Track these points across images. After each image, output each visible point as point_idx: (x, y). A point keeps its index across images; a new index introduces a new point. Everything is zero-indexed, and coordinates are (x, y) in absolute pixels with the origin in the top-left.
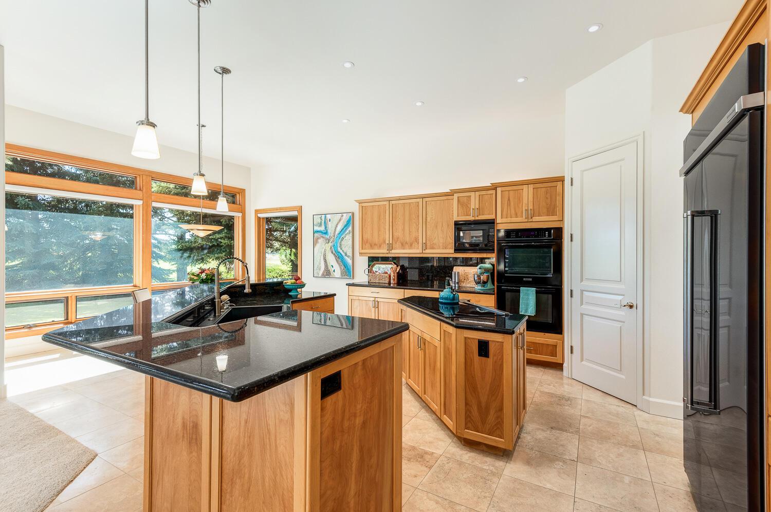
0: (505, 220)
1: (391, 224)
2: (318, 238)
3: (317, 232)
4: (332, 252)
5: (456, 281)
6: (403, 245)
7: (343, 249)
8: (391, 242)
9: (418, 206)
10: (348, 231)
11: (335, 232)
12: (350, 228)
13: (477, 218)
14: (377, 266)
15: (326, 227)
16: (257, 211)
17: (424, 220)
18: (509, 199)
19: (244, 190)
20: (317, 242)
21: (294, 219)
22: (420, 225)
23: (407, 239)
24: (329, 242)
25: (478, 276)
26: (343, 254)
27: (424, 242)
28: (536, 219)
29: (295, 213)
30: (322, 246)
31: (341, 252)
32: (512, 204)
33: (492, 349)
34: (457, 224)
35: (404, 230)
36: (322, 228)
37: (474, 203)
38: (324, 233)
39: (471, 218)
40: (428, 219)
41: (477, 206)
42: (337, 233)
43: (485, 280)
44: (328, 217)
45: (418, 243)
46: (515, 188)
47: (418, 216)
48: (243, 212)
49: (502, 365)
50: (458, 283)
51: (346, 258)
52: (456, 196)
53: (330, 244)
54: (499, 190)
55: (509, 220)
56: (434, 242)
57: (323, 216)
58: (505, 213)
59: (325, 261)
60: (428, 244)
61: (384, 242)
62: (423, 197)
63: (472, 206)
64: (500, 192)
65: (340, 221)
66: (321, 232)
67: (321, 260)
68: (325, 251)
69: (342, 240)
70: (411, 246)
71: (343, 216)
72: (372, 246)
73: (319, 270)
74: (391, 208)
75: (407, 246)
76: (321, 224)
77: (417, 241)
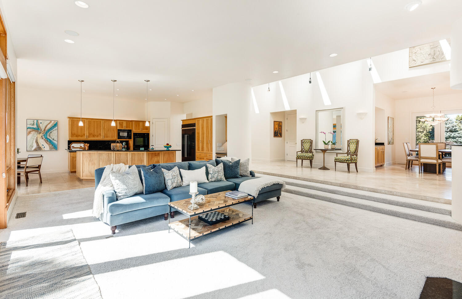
0: (135, 130)
1: (88, 128)
2: (31, 131)
3: (30, 128)
4: (43, 138)
5: (114, 148)
6: (94, 136)
8: (88, 135)
10: (55, 129)
11: (46, 127)
13: (125, 129)
15: (37, 126)
17: (103, 128)
20: (30, 133)
23: (96, 134)
24: (40, 134)
26: (52, 140)
27: (103, 135)
28: (143, 131)
30: (34, 135)
31: (50, 138)
32: (137, 126)
34: (118, 130)
36: (35, 126)
37: (124, 124)
38: (36, 129)
39: (123, 129)
40: (105, 128)
41: (126, 125)
42: (47, 129)
44: (40, 122)
45: (101, 136)
46: (138, 122)
47: (101, 126)
51: (53, 141)
52: (118, 121)
54: (134, 122)
56: (108, 135)
57: (35, 121)
58: (135, 128)
59: (37, 143)
60: (105, 136)
61: (85, 135)
62: (102, 120)
65: (49, 124)
66: (34, 128)
67: (33, 142)
68: (37, 138)
69: (50, 133)
70: (98, 136)
71: (51, 122)
72: (77, 136)
73: (32, 147)
74: (88, 122)
75: (96, 137)
76: (33, 124)
77: (100, 134)
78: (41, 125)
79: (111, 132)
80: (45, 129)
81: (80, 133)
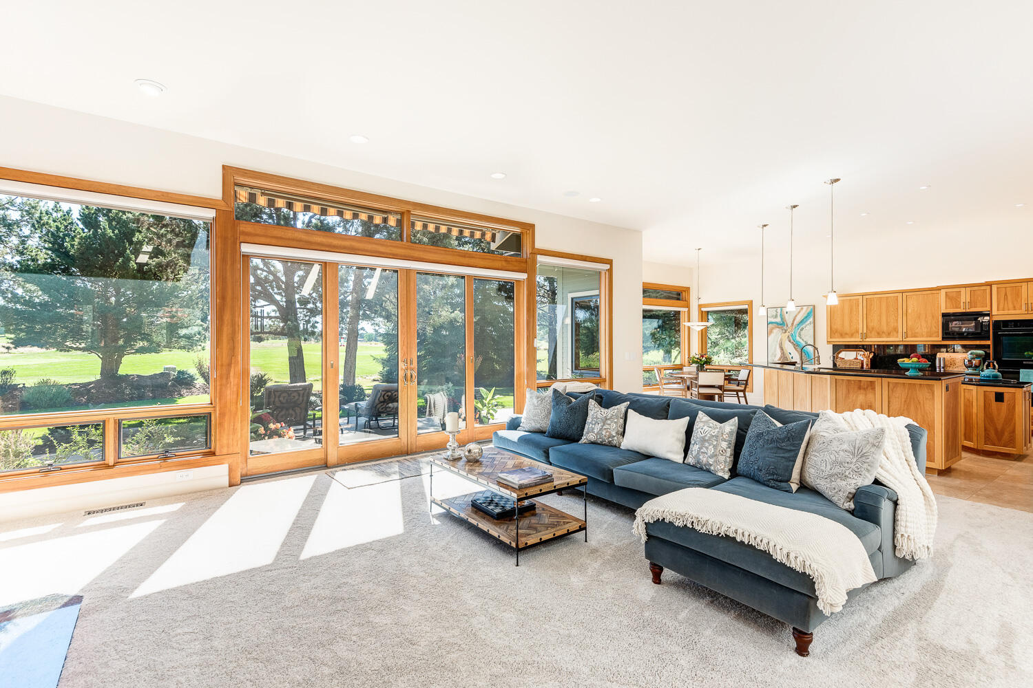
0: (1002, 312)
1: (865, 316)
2: (773, 329)
3: (772, 323)
4: (790, 341)
5: (942, 366)
6: (879, 334)
7: (803, 337)
8: (865, 331)
9: (897, 300)
10: (808, 322)
11: (794, 320)
12: (811, 320)
13: (968, 311)
14: (843, 353)
15: (782, 319)
16: (700, 306)
17: (905, 312)
18: (1006, 295)
19: (689, 288)
20: (771, 332)
21: (745, 312)
22: (900, 316)
23: (885, 329)
24: (785, 332)
25: (969, 361)
26: (803, 343)
27: (905, 330)
29: (745, 307)
30: (777, 334)
31: (800, 340)
32: (1009, 297)
33: (1006, 397)
34: (944, 315)
35: (880, 321)
36: (778, 320)
37: (965, 298)
38: (781, 324)
39: (961, 311)
40: (909, 311)
41: (968, 300)
42: (796, 322)
43: (977, 365)
44: (785, 310)
45: (898, 332)
46: (1013, 285)
47: (897, 309)
48: (688, 306)
49: (1014, 407)
50: (943, 368)
51: (806, 346)
52: (943, 292)
53: (787, 334)
54: (994, 288)
55: (1006, 312)
56: (916, 331)
57: (779, 310)
58: (1001, 306)
59: (782, 349)
60: (909, 333)
61: (857, 332)
62: (902, 292)
63: (963, 299)
64: (996, 289)
65: (799, 312)
66: (776, 323)
67: (776, 348)
68: (781, 340)
69: (801, 330)
70: (889, 335)
71: (802, 309)
72: (842, 335)
73: (775, 356)
74: (865, 302)
75: (884, 335)
76: (776, 316)
77: (896, 330)
78: (787, 316)
79: (927, 322)
80: (793, 324)
81: (847, 329)
